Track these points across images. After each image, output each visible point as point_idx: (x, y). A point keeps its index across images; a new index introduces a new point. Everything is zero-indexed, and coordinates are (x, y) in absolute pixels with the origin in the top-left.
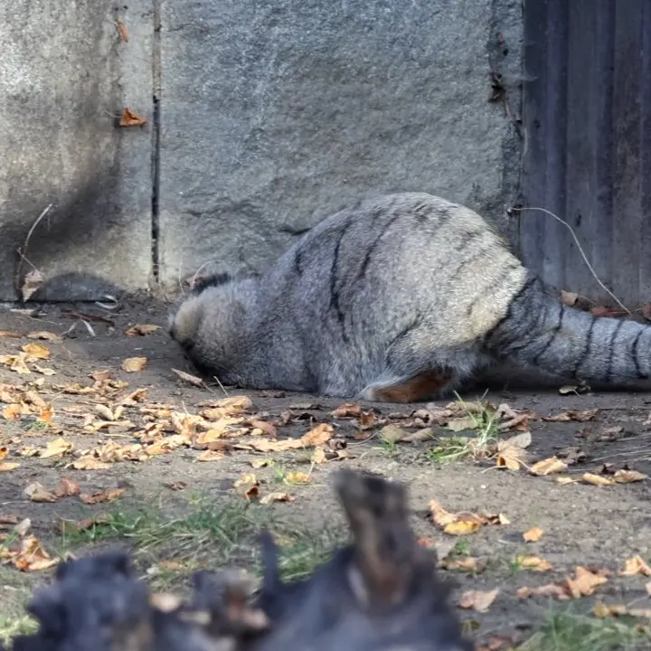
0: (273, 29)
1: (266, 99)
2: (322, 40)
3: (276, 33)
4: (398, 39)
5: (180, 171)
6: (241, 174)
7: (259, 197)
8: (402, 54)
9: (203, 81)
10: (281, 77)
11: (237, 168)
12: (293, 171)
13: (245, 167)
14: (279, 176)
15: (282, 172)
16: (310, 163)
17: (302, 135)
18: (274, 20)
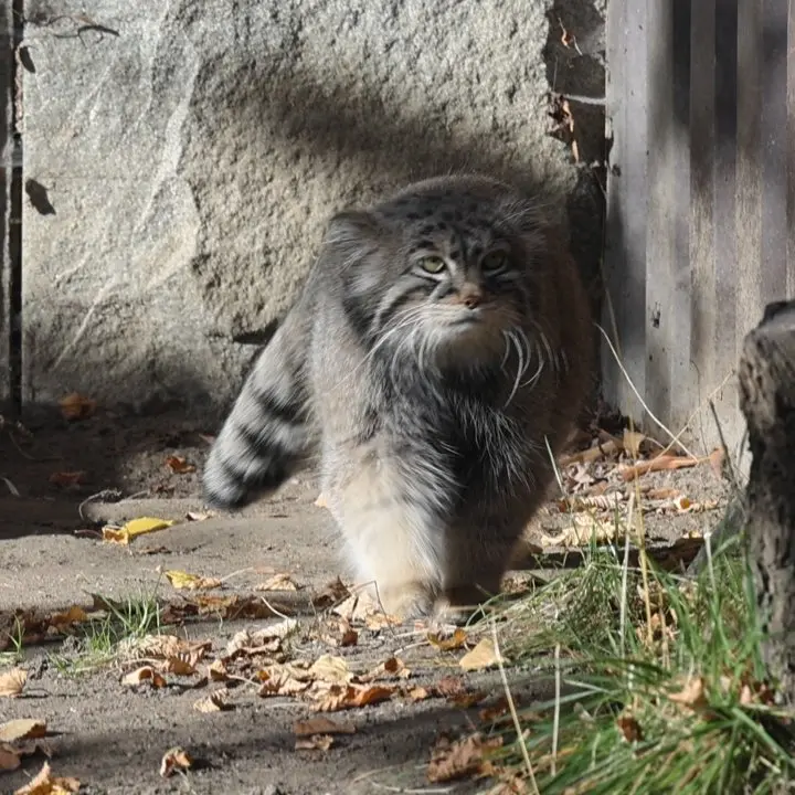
0: (194, 24)
1: (185, 132)
2: (274, 43)
3: (201, 30)
4: (397, 40)
5: (54, 244)
6: (150, 247)
7: (175, 283)
8: (405, 63)
9: (89, 104)
10: (209, 99)
11: (144, 239)
12: (228, 244)
13: (155, 237)
14: (206, 251)
15: (211, 246)
16: (257, 230)
17: (244, 187)
18: (196, 11)
